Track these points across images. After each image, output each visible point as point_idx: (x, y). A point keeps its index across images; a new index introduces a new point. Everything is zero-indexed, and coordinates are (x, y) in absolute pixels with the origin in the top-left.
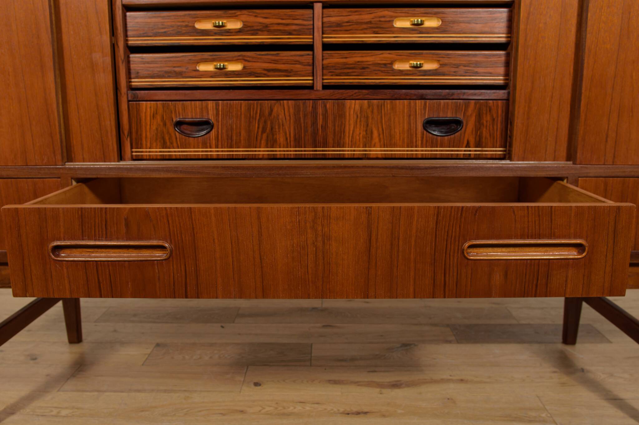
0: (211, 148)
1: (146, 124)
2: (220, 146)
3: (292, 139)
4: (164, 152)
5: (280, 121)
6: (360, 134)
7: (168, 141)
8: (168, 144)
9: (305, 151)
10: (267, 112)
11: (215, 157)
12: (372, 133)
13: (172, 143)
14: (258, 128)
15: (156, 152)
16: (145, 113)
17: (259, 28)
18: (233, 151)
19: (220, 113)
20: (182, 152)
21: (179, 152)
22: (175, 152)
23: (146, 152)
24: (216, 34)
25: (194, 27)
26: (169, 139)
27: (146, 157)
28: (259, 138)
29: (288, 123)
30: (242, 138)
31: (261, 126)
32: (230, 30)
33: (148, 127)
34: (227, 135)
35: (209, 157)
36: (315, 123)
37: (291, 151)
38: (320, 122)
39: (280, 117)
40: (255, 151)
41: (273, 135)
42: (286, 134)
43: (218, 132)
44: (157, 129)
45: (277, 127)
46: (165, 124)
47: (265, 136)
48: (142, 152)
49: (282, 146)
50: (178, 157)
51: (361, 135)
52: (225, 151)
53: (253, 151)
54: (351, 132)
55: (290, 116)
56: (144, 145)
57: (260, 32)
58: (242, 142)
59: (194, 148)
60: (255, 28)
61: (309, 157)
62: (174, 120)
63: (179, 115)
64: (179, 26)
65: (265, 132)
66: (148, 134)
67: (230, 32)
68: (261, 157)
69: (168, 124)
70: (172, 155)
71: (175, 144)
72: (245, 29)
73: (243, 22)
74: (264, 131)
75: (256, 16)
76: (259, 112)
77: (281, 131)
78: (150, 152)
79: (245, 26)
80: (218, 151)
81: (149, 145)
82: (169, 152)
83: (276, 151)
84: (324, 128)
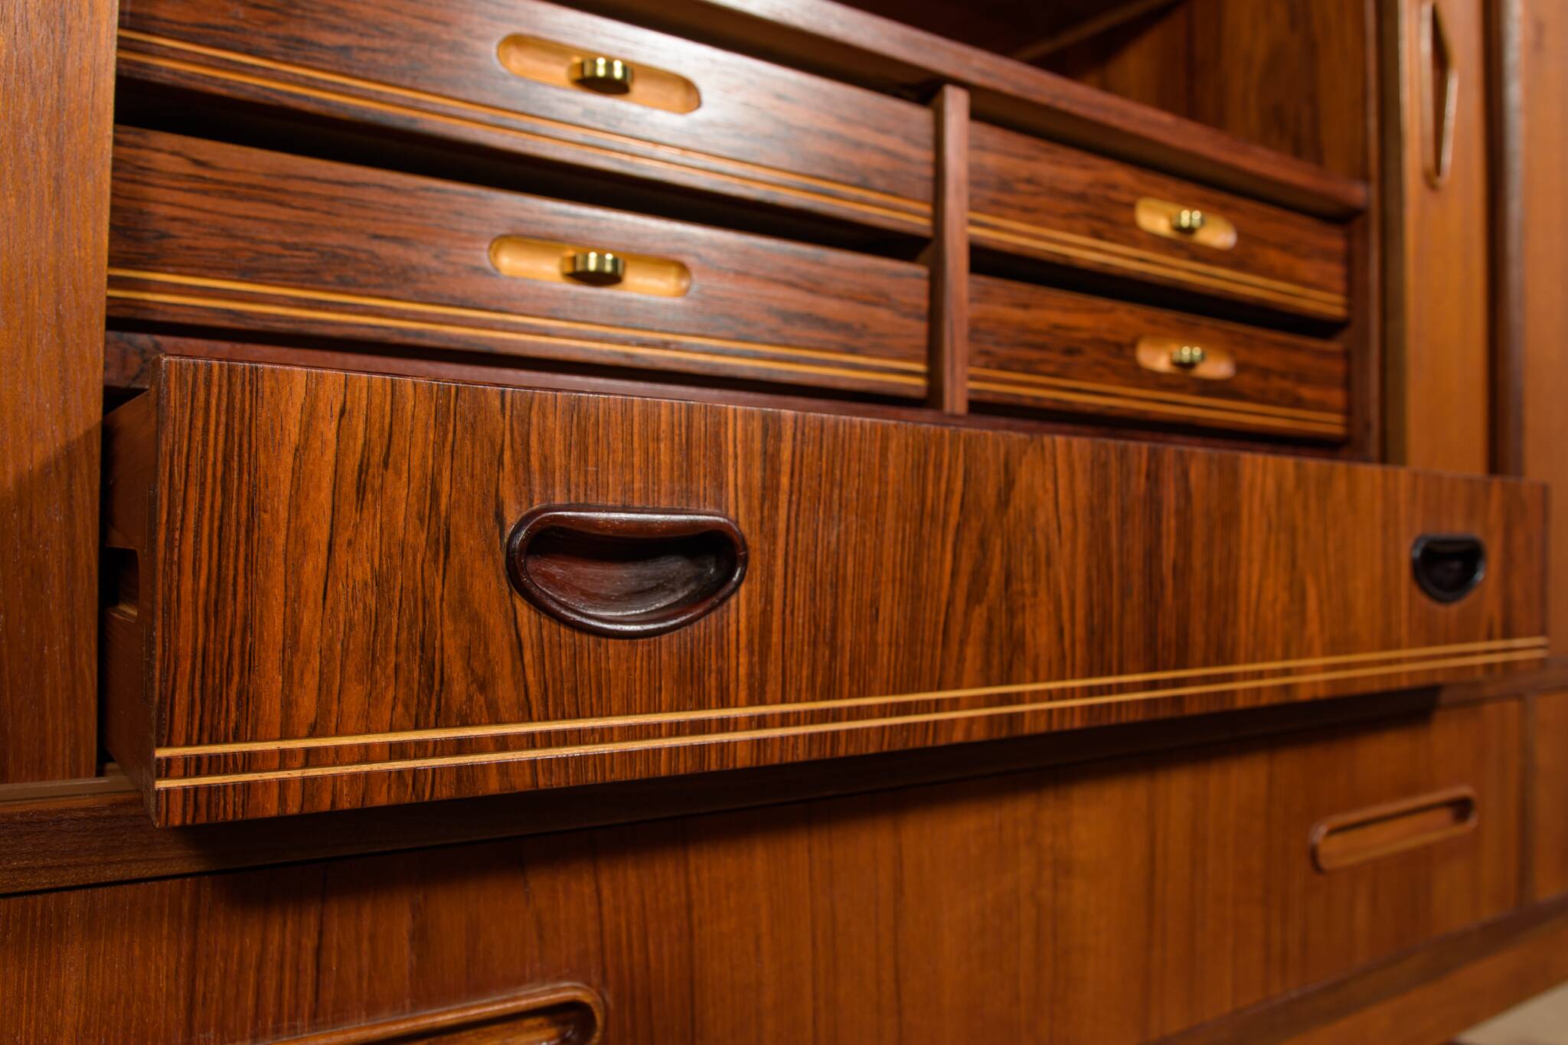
0: (723, 703)
1: (299, 536)
2: (773, 687)
3: (1080, 630)
4: (422, 749)
5: (1040, 538)
6: (1276, 599)
7: (456, 669)
8: (459, 687)
10: (990, 492)
12: (1304, 595)
13: (483, 685)
14: (954, 574)
15: (366, 754)
16: (300, 451)
19: (785, 481)
20: (549, 739)
21: (531, 741)
22: (502, 743)
23: (284, 759)
26: (468, 654)
27: (282, 799)
28: (956, 630)
29: (1067, 548)
30: (882, 636)
31: (966, 565)
33: (314, 565)
34: (814, 618)
36: (1152, 554)
38: (1170, 547)
39: (1041, 519)
41: (1011, 613)
42: (1058, 609)
43: (768, 599)
44: (381, 580)
45: (1026, 571)
46: (443, 545)
47: (979, 613)
48: (248, 762)
49: (1043, 671)
54: (1254, 594)
55: (1074, 514)
56: (271, 708)
58: (884, 655)
59: (628, 711)
62: (511, 518)
63: (549, 485)
65: (979, 601)
66: (309, 617)
69: (468, 542)
70: (484, 767)
71: (505, 691)
74: (975, 597)
76: (959, 484)
77: (1043, 595)
78: (311, 757)
81: (307, 705)
82: (461, 746)
83: (1018, 698)
84: (1182, 571)
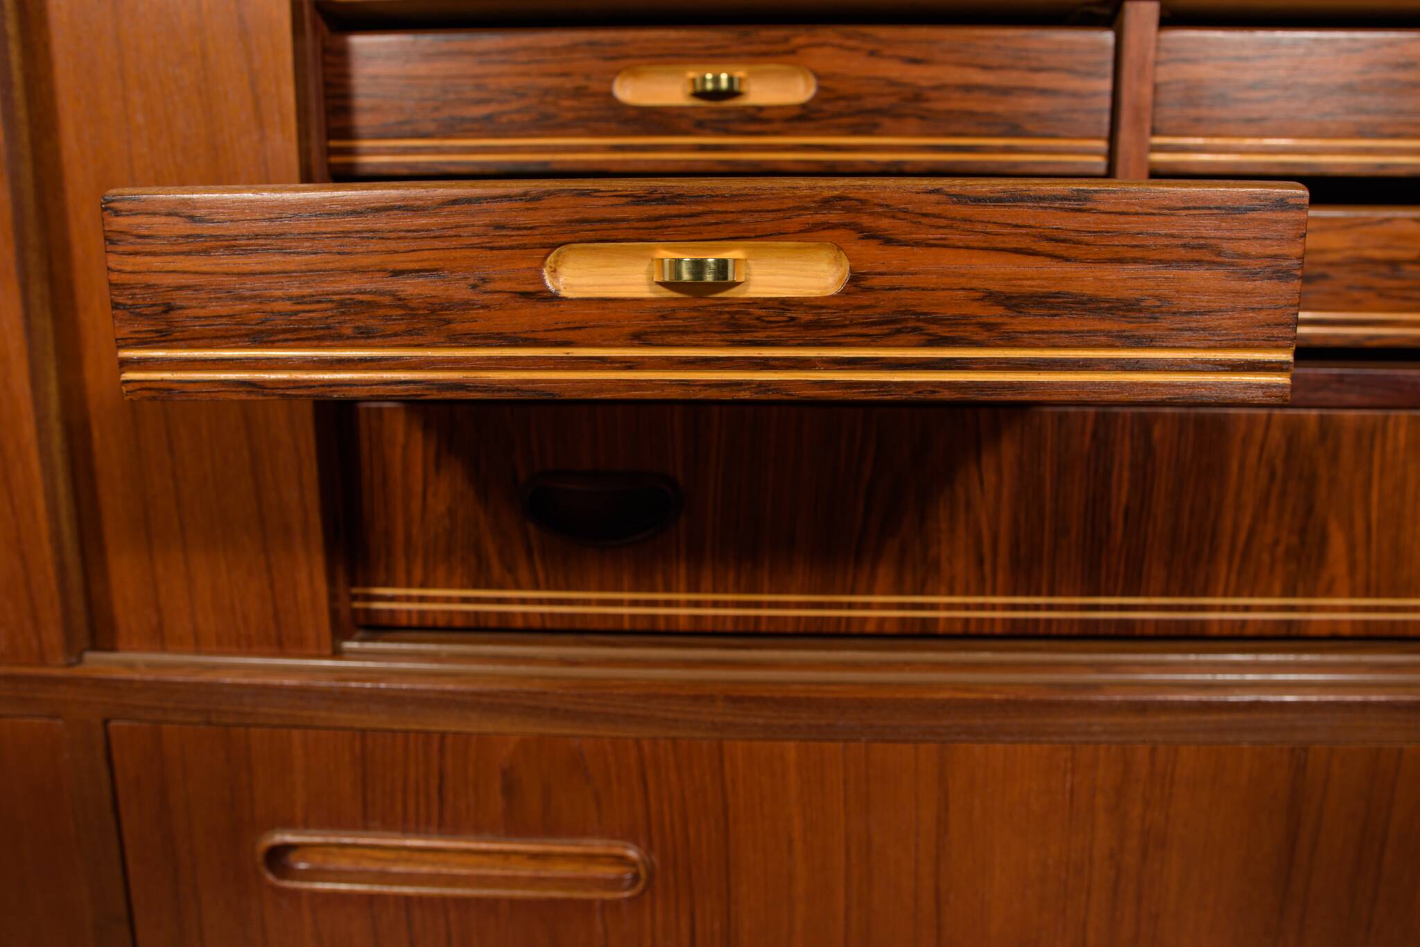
0: (668, 590)
2: (706, 582)
4: (478, 600)
5: (960, 490)
6: (1276, 542)
7: (494, 559)
8: (496, 568)
9: (1050, 607)
10: (905, 455)
11: (683, 626)
12: (1324, 539)
13: (510, 567)
15: (448, 600)
17: (882, 102)
18: (758, 605)
19: (713, 452)
20: (551, 602)
21: (540, 602)
22: (523, 601)
23: (409, 599)
24: (701, 126)
25: (610, 95)
27: (409, 619)
29: (991, 496)
30: (799, 555)
31: (878, 508)
32: (760, 109)
35: (662, 626)
36: (1098, 499)
37: (993, 607)
38: (1121, 494)
39: (961, 473)
40: (850, 606)
41: (926, 545)
42: (978, 541)
47: (891, 545)
49: (959, 587)
50: (537, 623)
51: (1280, 550)
52: (726, 605)
53: (839, 606)
54: (1242, 536)
55: (999, 471)
56: (401, 571)
57: (887, 122)
58: (799, 568)
59: (601, 590)
60: (869, 103)
61: (1065, 630)
62: (522, 478)
63: (543, 459)
64: (546, 92)
65: (892, 534)
66: (416, 529)
67: (759, 119)
68: (870, 628)
69: (497, 493)
70: (514, 613)
71: (523, 572)
72: (826, 107)
73: (819, 77)
75: (872, 54)
77: (961, 532)
78: (421, 599)
79: (825, 93)
80: (697, 604)
81: (418, 571)
82: (500, 601)
84: (1136, 518)
